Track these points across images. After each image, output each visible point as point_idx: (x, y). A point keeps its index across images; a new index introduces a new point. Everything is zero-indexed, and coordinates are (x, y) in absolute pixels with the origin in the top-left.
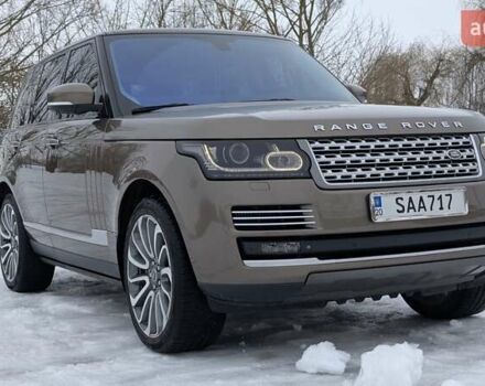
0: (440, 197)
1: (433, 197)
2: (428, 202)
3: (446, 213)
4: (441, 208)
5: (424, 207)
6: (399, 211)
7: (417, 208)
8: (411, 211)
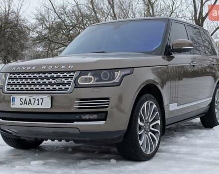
0: (38, 100)
1: (35, 99)
2: (33, 101)
3: (40, 107)
4: (38, 104)
5: (31, 103)
6: (21, 104)
7: (28, 103)
8: (25, 104)
